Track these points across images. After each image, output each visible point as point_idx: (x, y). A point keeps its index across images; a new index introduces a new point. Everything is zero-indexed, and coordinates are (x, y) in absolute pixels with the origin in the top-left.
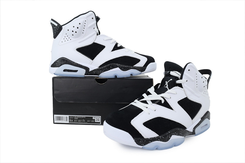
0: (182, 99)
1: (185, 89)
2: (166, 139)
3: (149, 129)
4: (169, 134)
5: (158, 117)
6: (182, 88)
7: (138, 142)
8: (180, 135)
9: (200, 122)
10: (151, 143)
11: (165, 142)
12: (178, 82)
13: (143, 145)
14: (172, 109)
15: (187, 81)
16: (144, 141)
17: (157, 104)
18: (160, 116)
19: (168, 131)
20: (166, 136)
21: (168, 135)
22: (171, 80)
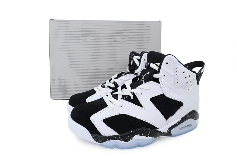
0: (156, 95)
1: (161, 85)
2: (127, 138)
3: (108, 126)
4: (132, 133)
5: (122, 114)
6: (159, 83)
7: (95, 139)
8: (147, 136)
9: (179, 123)
10: (109, 141)
11: (126, 141)
12: (155, 76)
13: (101, 143)
14: (141, 106)
15: (165, 75)
16: (101, 138)
17: (125, 99)
18: (125, 114)
19: (131, 130)
20: (127, 135)
21: (129, 134)
22: (148, 73)
